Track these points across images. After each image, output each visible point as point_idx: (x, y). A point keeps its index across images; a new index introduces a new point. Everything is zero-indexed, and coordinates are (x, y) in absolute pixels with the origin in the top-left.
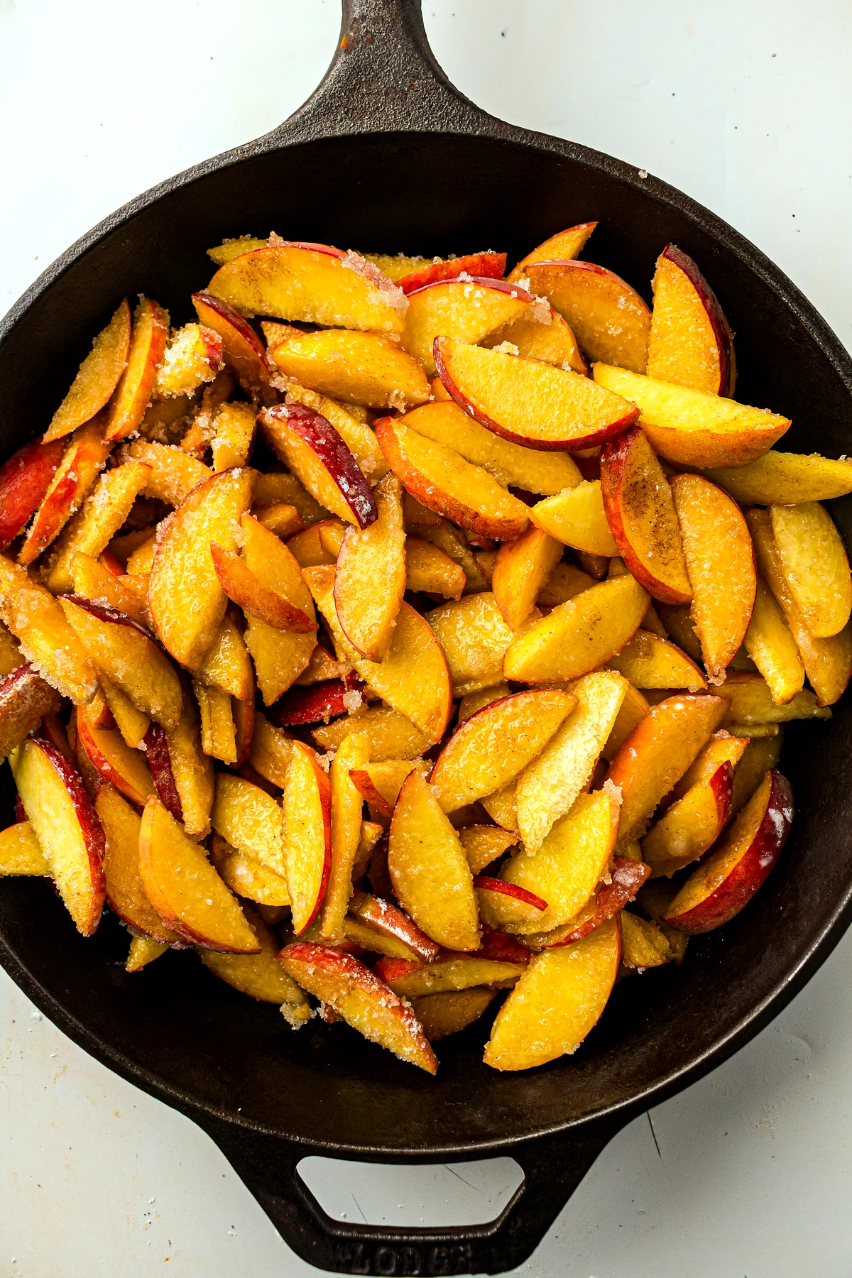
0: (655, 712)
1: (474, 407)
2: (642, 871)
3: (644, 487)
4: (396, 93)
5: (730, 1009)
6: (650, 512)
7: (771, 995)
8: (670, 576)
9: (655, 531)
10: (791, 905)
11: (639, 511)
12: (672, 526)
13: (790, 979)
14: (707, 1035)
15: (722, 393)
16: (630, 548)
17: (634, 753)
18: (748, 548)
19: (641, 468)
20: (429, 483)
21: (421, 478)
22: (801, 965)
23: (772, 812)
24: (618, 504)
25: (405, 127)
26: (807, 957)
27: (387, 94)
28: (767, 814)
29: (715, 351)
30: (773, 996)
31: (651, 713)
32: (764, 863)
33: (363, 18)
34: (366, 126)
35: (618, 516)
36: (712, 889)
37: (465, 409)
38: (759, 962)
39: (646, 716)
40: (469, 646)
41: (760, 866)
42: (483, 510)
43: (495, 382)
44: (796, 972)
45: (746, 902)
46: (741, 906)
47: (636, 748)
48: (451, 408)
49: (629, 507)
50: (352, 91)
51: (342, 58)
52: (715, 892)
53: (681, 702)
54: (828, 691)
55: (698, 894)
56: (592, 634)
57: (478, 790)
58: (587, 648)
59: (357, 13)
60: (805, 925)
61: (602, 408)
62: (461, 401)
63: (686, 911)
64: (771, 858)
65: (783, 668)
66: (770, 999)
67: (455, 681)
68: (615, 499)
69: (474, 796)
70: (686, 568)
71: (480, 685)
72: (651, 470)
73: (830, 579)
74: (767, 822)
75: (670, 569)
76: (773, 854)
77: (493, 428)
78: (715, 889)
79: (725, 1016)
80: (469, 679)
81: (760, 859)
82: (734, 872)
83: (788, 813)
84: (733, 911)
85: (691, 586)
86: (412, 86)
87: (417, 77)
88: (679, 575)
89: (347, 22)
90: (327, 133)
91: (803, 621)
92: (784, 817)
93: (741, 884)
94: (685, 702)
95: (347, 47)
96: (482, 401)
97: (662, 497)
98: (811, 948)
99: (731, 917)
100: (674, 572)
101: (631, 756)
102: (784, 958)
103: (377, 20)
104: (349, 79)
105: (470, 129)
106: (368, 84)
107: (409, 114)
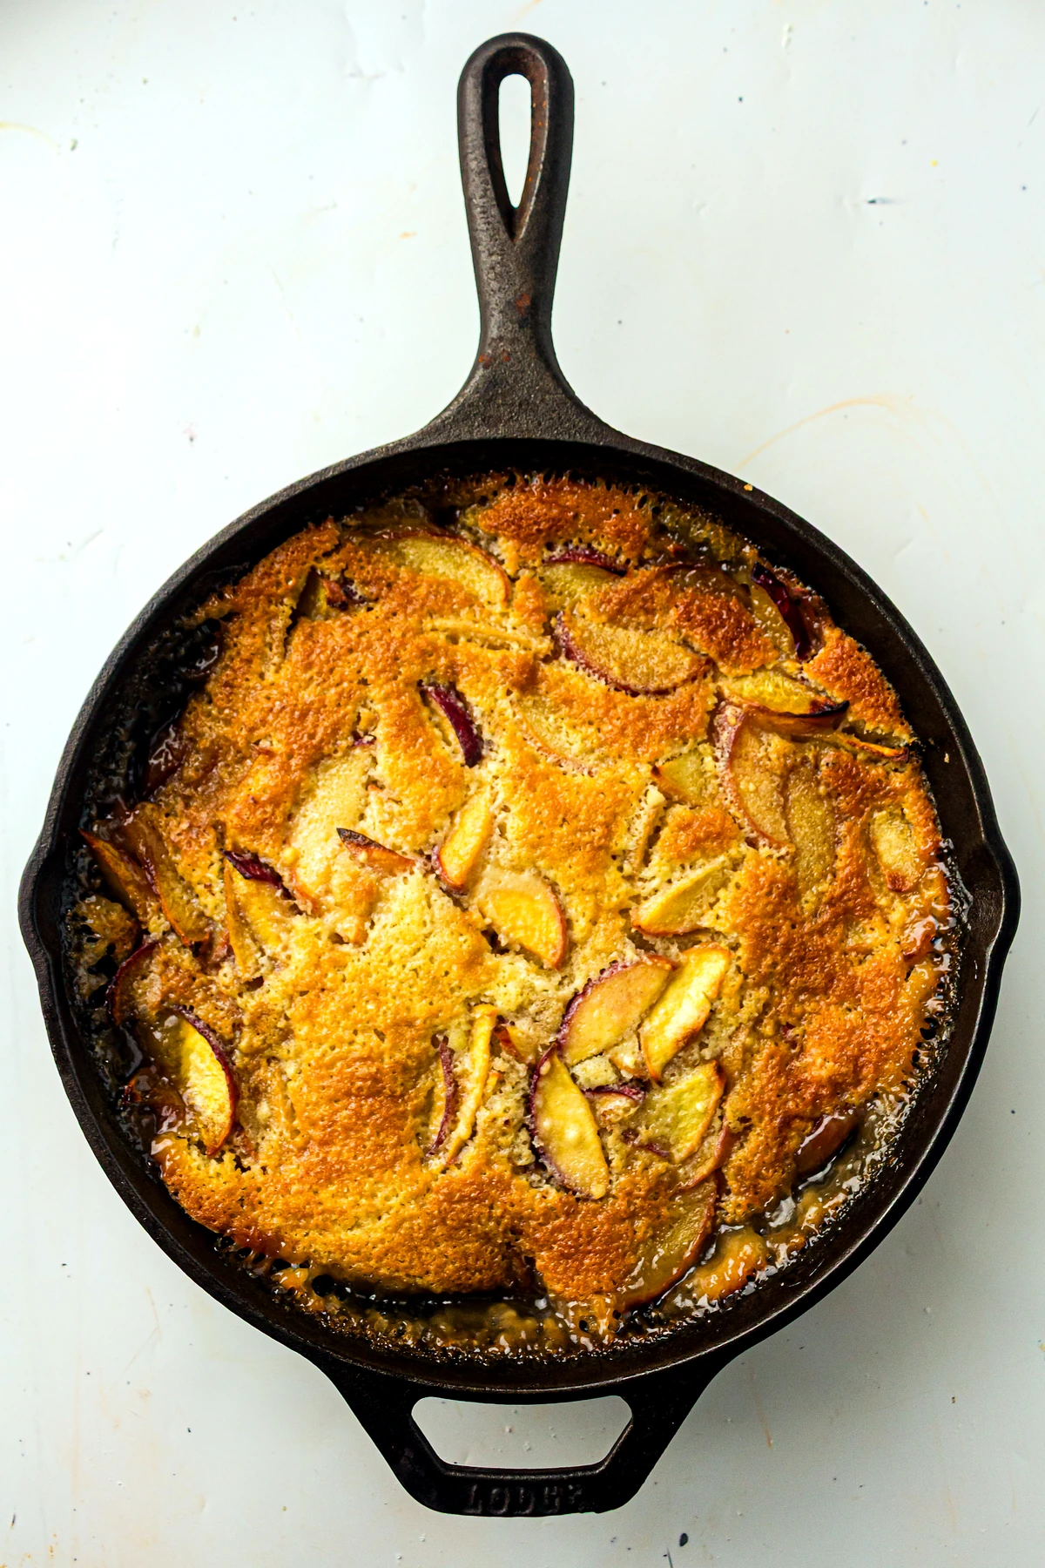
4: (529, 405)
25: (537, 435)
27: (520, 405)
33: (501, 338)
34: (501, 432)
50: (490, 401)
51: (480, 372)
59: (494, 334)
89: (485, 341)
90: (466, 437)
95: (482, 360)
103: (513, 341)
104: (486, 391)
105: (595, 440)
106: (504, 395)
107: (540, 424)
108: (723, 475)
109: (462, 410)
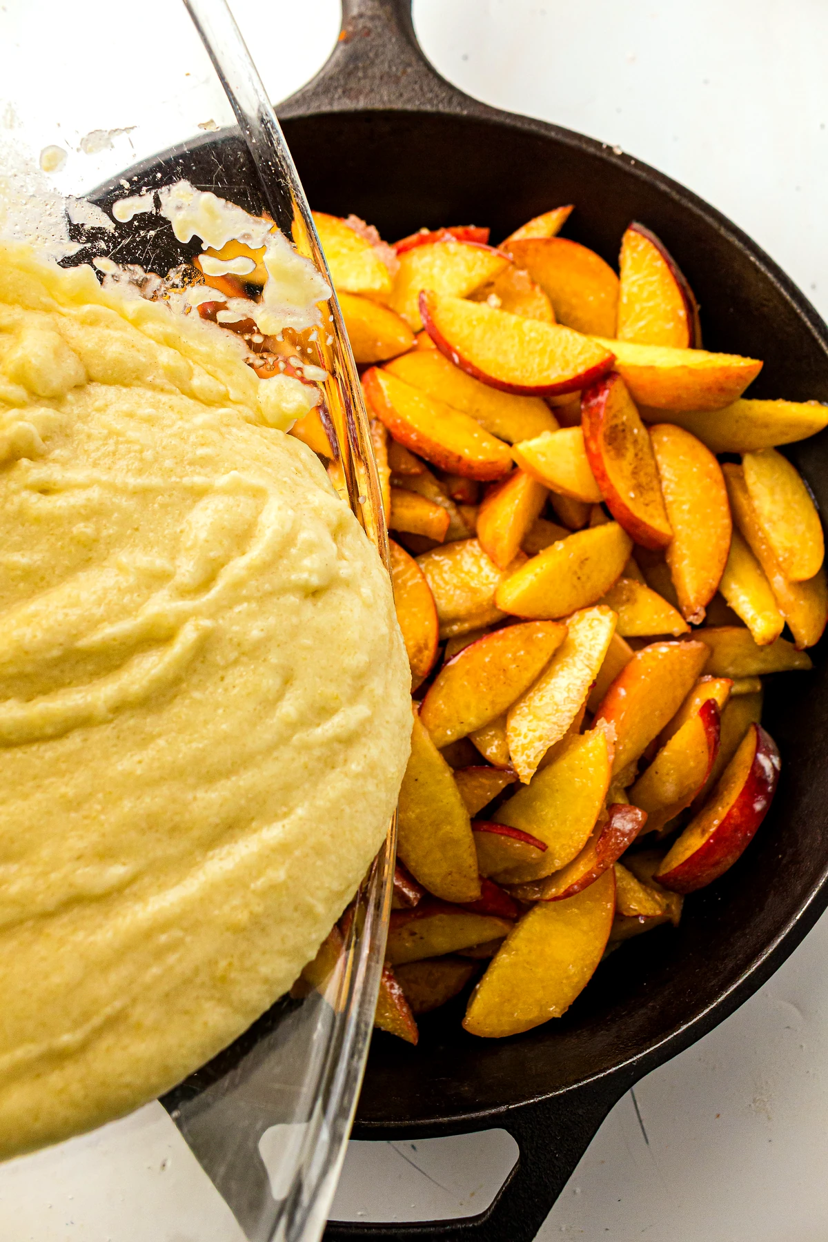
0: (640, 655)
1: (459, 356)
2: (640, 816)
3: (624, 431)
4: (390, 77)
5: (735, 958)
6: (630, 454)
7: (779, 937)
8: (652, 516)
9: (635, 473)
10: (790, 851)
11: (619, 453)
12: (651, 470)
13: (798, 918)
14: (713, 986)
15: (692, 345)
16: (612, 486)
17: (622, 692)
18: (723, 493)
19: (620, 411)
20: (412, 430)
21: (405, 425)
22: (809, 902)
23: (761, 757)
24: (599, 445)
25: (398, 105)
26: (814, 893)
27: (381, 78)
28: (755, 759)
29: (682, 313)
30: (782, 937)
31: (636, 656)
32: (758, 807)
33: (361, 16)
34: (361, 104)
35: (599, 456)
36: (707, 836)
37: (451, 359)
38: (762, 909)
39: (632, 659)
40: (456, 587)
41: (753, 810)
42: (467, 453)
43: (478, 332)
44: (804, 909)
45: (743, 849)
46: (738, 854)
47: (625, 687)
48: (436, 356)
49: (610, 448)
50: (350, 74)
51: (342, 47)
52: (711, 838)
53: (666, 646)
54: (807, 635)
55: (693, 843)
56: (579, 574)
57: (470, 724)
58: (574, 587)
59: (355, 11)
60: (809, 865)
61: (580, 353)
62: (444, 349)
63: (681, 862)
64: (764, 802)
65: (761, 610)
66: (779, 940)
67: (442, 622)
68: (596, 440)
69: (466, 729)
70: (665, 508)
71: (466, 626)
72: (629, 416)
73: (802, 528)
74: (756, 766)
75: (650, 509)
76: (765, 798)
77: (477, 376)
78: (711, 834)
79: (731, 965)
80: (456, 620)
81: (754, 803)
82: (729, 815)
83: (776, 761)
84: (730, 860)
85: (671, 526)
86: (404, 72)
87: (409, 65)
88: (660, 516)
89: (346, 19)
90: (326, 108)
91: (779, 565)
92: (773, 764)
93: (737, 828)
94: (669, 646)
95: (346, 39)
96: (466, 349)
97: (641, 441)
98: (818, 884)
99: (728, 867)
100: (655, 513)
101: (619, 695)
102: (789, 900)
103: (372, 18)
104: (347, 65)
105: (458, 110)
106: (365, 69)
107: (401, 95)
108: (590, 141)
109: (325, 85)
